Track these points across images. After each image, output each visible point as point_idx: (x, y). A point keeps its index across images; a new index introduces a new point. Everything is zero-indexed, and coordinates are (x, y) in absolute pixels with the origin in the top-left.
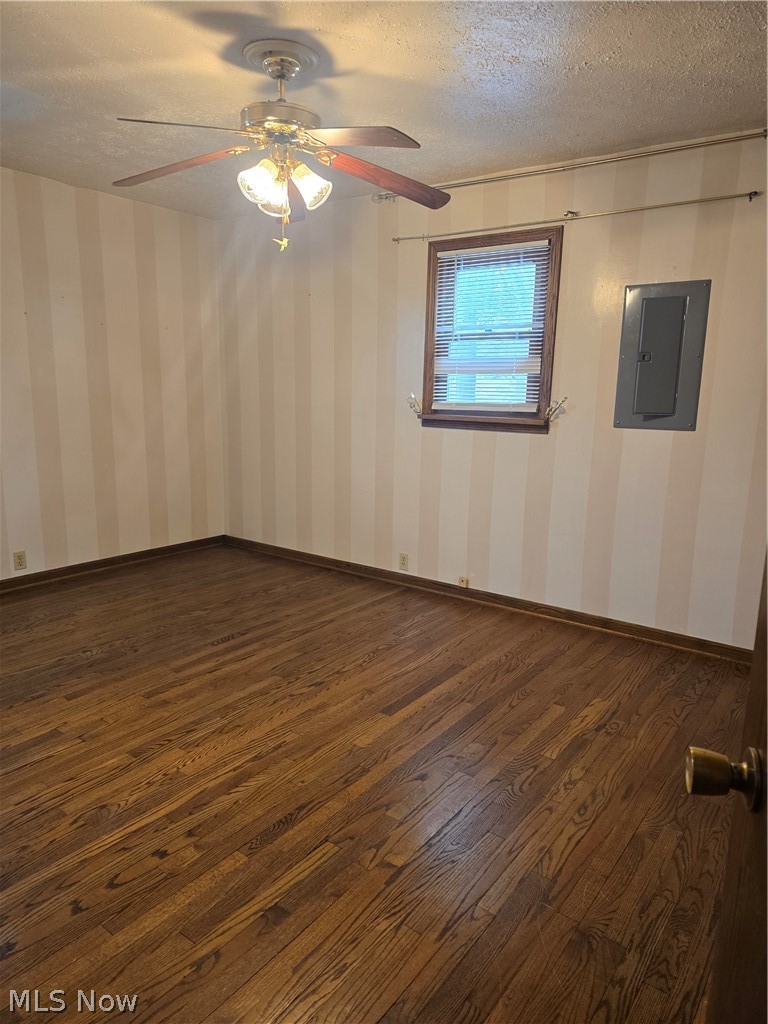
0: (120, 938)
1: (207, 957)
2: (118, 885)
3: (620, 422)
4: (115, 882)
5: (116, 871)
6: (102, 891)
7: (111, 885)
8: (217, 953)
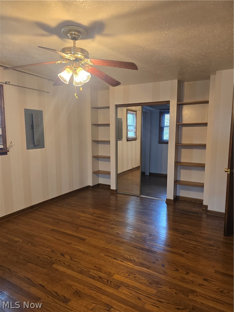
0: (190, 264)
1: (185, 252)
2: (176, 269)
3: (28, 148)
4: (176, 270)
5: (173, 271)
6: (180, 271)
7: (178, 270)
8: (184, 251)
